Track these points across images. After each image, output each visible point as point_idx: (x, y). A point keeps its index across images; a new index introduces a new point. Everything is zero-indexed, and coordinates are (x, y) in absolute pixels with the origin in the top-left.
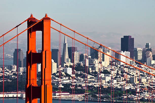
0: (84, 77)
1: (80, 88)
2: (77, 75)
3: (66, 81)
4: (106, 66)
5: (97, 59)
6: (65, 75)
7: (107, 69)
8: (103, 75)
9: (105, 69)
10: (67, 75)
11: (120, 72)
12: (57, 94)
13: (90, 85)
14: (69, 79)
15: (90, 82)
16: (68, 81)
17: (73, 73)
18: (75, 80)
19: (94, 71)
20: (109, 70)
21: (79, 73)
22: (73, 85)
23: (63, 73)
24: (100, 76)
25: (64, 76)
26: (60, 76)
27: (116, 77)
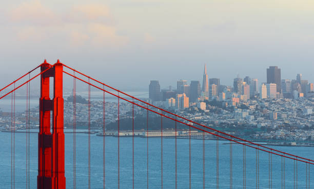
0: (219, 112)
1: (212, 125)
2: (212, 111)
3: (198, 117)
4: (246, 100)
5: (237, 92)
6: (198, 110)
7: (246, 104)
8: (239, 111)
9: (244, 104)
10: (200, 111)
11: (259, 107)
12: (184, 132)
13: (224, 121)
14: (202, 115)
15: (225, 118)
16: (200, 118)
17: (207, 108)
18: (208, 117)
19: (231, 106)
20: (247, 104)
21: (214, 108)
22: (205, 122)
23: (196, 108)
24: (236, 111)
25: (197, 112)
26: (193, 112)
27: (254, 113)
